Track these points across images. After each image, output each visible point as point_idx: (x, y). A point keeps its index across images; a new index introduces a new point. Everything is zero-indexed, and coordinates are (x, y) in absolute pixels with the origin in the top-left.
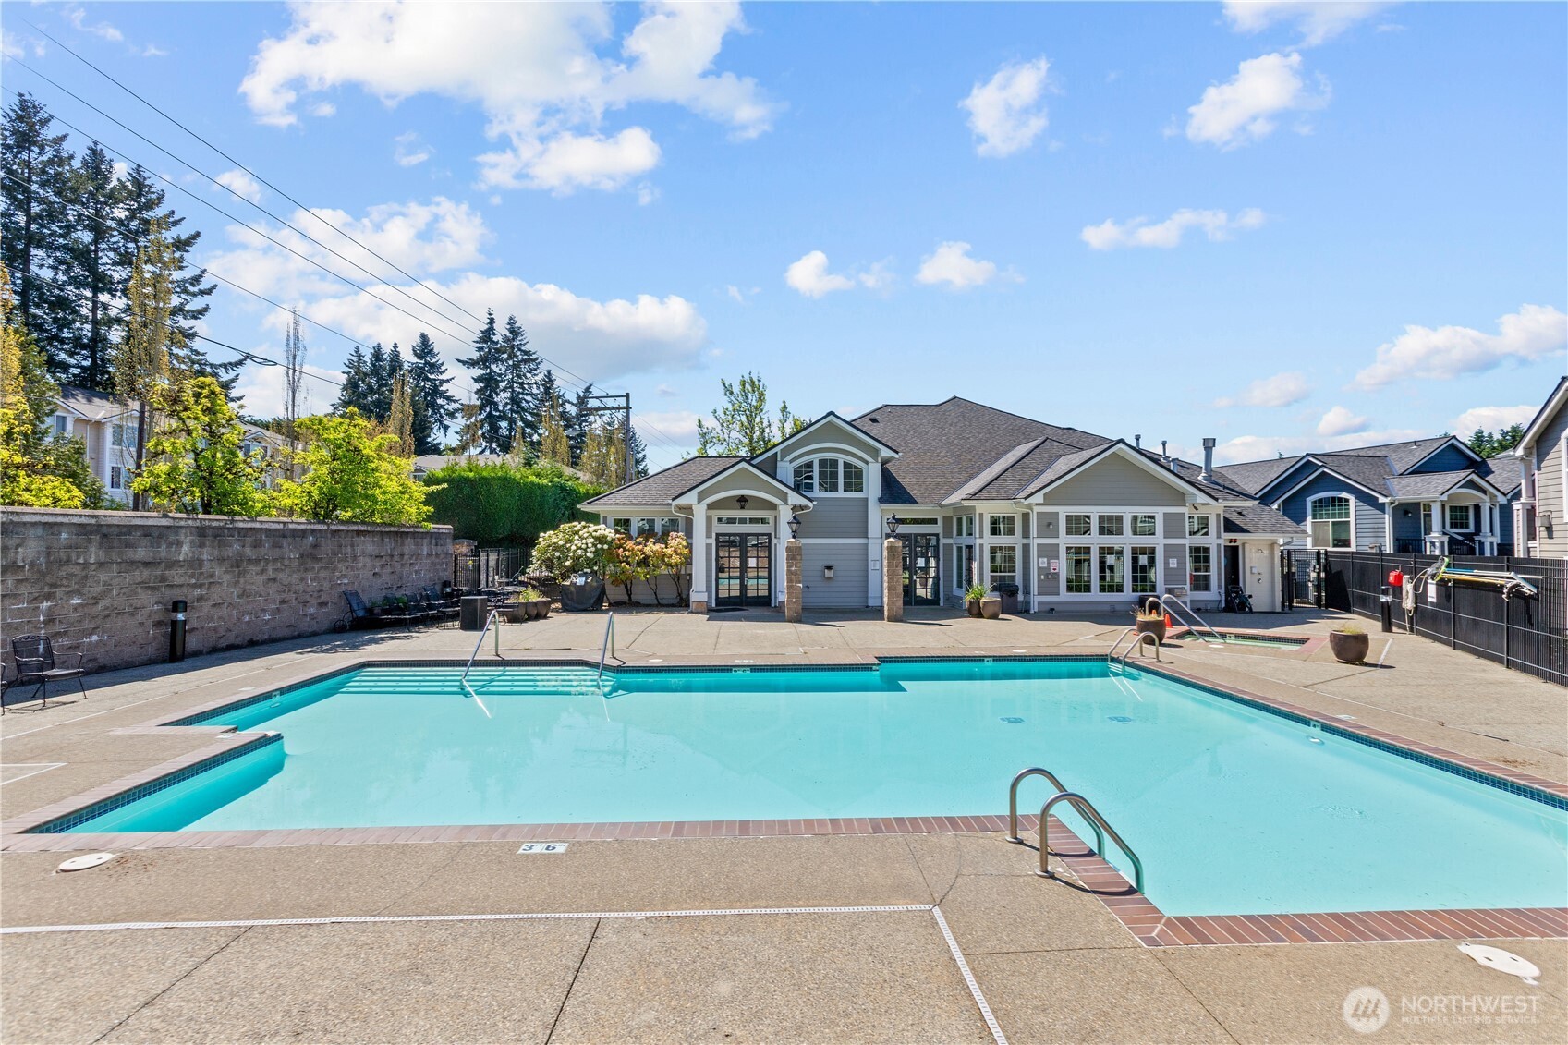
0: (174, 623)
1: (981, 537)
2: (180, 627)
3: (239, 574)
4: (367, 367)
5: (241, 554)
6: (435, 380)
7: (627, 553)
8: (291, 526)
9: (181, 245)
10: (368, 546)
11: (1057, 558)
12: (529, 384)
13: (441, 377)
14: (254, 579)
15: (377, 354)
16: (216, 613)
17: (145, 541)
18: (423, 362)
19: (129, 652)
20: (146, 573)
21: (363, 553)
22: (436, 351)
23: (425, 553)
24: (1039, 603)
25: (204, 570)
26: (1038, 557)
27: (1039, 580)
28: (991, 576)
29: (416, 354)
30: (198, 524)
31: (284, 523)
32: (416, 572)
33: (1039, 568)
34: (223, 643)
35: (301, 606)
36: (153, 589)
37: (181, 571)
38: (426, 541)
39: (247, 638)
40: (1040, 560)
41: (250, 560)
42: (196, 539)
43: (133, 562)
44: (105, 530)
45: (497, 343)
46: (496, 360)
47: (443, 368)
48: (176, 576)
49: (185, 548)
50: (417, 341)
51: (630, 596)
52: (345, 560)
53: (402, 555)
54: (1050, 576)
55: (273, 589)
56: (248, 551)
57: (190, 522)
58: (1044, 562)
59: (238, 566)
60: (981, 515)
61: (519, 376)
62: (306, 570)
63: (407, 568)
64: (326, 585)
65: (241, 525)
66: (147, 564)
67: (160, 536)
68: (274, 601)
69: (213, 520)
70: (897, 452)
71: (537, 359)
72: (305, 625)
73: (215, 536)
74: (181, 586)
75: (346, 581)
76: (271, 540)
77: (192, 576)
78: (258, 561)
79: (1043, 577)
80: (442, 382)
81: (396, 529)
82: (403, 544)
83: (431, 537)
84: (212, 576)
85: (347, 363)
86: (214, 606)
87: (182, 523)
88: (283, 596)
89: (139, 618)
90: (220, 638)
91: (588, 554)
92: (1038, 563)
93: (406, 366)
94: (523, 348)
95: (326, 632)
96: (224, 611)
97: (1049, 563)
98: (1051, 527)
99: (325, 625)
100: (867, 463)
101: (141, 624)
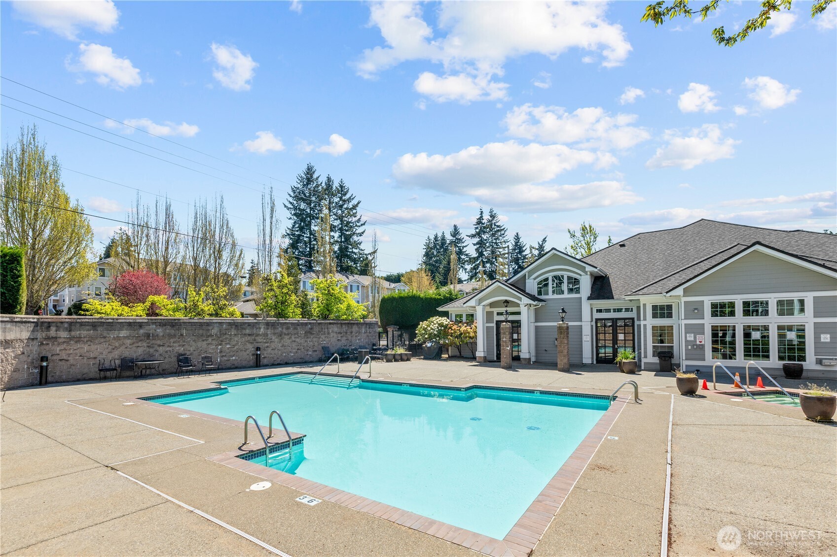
0: (257, 354)
1: (645, 319)
2: (258, 356)
3: (281, 338)
4: (432, 245)
5: (282, 332)
6: (460, 246)
7: (452, 331)
8: (301, 321)
9: (355, 207)
10: (335, 329)
11: (703, 334)
12: (501, 242)
13: (463, 245)
14: (287, 340)
15: (436, 238)
16: (273, 352)
17: (248, 327)
18: (455, 238)
19: (244, 363)
20: (249, 338)
21: (333, 332)
22: (461, 232)
23: (363, 332)
24: (686, 366)
25: (268, 337)
26: (686, 333)
27: (687, 349)
28: (654, 346)
29: (452, 235)
30: (266, 321)
31: (298, 321)
32: (359, 340)
33: (686, 341)
34: (276, 363)
35: (306, 351)
36: (252, 343)
37: (261, 337)
38: (364, 327)
39: (285, 362)
40: (688, 335)
41: (285, 334)
42: (266, 327)
43: (245, 334)
44: (236, 324)
45: (484, 224)
46: (484, 232)
47: (463, 241)
48: (259, 339)
49: (262, 330)
50: (452, 229)
51: (460, 353)
52: (325, 334)
53: (352, 332)
54: (695, 347)
55: (294, 345)
56: (284, 331)
57: (263, 321)
58: (690, 337)
59: (281, 336)
60: (645, 305)
61: (496, 239)
62: (307, 338)
63: (354, 338)
64: (316, 344)
65: (282, 321)
66: (249, 335)
67: (254, 326)
68: (295, 349)
69: (271, 320)
70: (596, 268)
71: (504, 229)
72: (307, 359)
73: (272, 326)
74: (261, 342)
75: (325, 342)
76: (293, 327)
77: (265, 339)
78: (288, 334)
79: (690, 347)
80: (464, 247)
81: (348, 322)
82: (352, 328)
83: (366, 325)
84: (271, 339)
85: (425, 244)
86: (272, 349)
87: (261, 321)
88: (299, 347)
89: (247, 352)
90: (275, 361)
91: (435, 332)
92: (686, 337)
93: (448, 242)
94: (497, 224)
95: (316, 362)
96: (276, 351)
97: (695, 338)
98: (696, 311)
99: (316, 359)
100: (581, 275)
101: (248, 354)
